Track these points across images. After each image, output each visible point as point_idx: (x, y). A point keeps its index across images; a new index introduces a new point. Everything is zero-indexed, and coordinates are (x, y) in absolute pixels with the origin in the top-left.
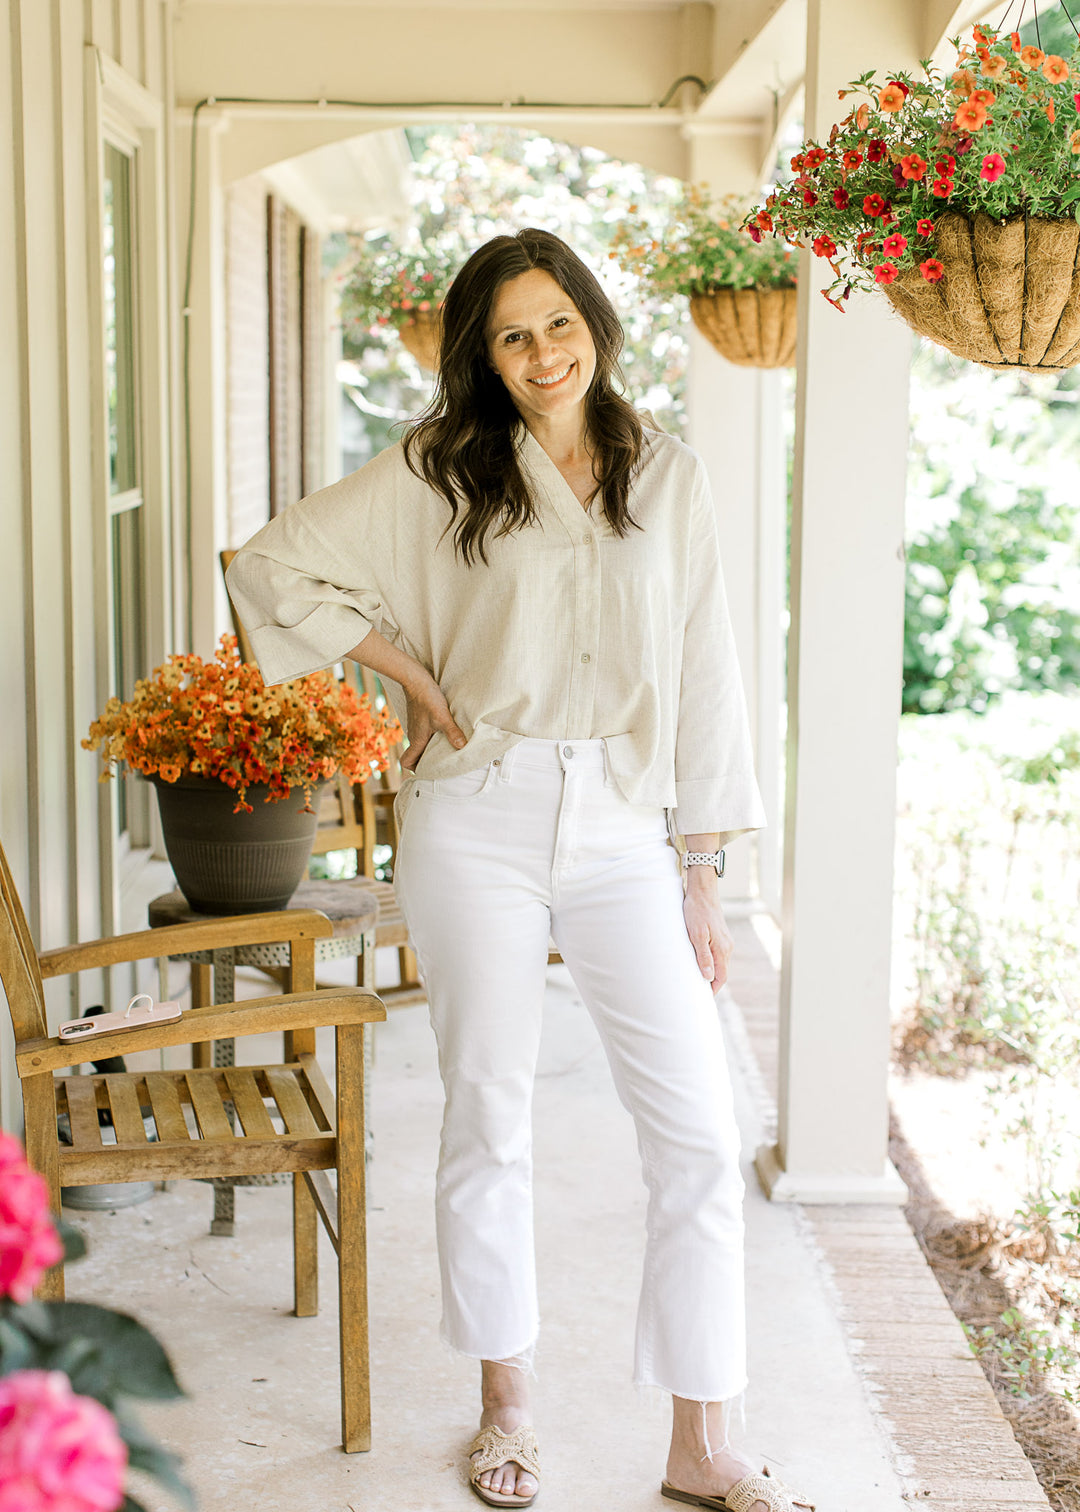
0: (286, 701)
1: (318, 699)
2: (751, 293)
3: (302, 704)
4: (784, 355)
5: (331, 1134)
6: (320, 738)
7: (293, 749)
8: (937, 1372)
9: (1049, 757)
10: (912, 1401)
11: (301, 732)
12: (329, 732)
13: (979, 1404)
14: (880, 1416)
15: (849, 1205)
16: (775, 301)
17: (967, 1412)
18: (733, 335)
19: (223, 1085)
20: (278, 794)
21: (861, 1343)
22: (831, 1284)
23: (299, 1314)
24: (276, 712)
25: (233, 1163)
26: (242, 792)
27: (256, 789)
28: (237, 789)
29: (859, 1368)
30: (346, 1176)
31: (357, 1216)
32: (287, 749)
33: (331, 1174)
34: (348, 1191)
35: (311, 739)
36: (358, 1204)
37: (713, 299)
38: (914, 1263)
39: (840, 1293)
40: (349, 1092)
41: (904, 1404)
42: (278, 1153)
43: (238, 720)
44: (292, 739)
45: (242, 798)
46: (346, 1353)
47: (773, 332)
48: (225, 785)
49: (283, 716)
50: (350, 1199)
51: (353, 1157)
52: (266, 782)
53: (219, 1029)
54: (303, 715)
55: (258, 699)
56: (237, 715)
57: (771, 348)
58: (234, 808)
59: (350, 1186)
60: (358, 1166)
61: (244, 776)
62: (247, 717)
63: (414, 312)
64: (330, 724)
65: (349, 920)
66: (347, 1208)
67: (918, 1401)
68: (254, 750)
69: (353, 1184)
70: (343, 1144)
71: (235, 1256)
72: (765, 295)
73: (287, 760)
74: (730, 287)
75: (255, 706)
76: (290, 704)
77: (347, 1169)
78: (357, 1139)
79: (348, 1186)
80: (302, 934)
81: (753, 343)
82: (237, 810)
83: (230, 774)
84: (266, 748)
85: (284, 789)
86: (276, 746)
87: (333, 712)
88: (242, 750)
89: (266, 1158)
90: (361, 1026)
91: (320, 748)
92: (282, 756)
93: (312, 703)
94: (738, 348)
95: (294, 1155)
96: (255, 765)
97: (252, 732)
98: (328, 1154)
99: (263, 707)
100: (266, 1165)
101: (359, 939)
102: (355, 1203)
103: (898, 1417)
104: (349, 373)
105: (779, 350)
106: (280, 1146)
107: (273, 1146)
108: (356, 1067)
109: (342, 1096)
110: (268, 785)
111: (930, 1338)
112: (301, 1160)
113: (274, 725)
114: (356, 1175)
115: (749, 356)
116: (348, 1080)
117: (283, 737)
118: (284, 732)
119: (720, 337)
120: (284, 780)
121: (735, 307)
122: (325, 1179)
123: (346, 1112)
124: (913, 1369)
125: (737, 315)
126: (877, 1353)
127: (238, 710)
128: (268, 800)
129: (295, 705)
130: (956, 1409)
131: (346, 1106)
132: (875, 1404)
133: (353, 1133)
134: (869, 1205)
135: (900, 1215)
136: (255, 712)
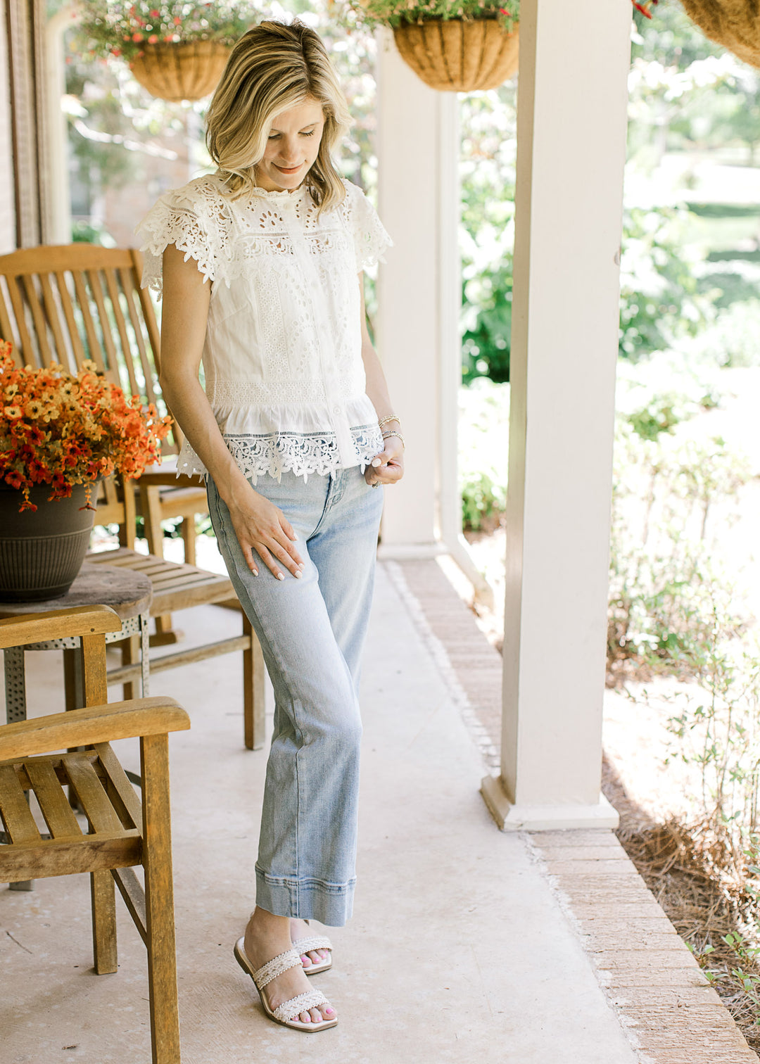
0: (64, 405)
1: (93, 403)
2: (457, 24)
3: (77, 405)
4: (481, 80)
5: (136, 833)
6: (98, 438)
7: (73, 451)
8: (682, 1002)
9: (646, 411)
10: (668, 1035)
11: (79, 434)
12: (105, 432)
13: (724, 1034)
14: (642, 1053)
15: (568, 831)
16: (477, 31)
17: (716, 1044)
18: (439, 62)
19: (23, 775)
20: (59, 493)
21: (608, 975)
22: (570, 913)
23: (100, 973)
24: (55, 416)
25: (42, 866)
26: (26, 492)
27: (41, 489)
28: (22, 490)
29: (612, 1002)
30: (155, 876)
31: (166, 912)
32: (68, 452)
33: (139, 870)
34: (156, 890)
35: (88, 439)
36: (167, 901)
37: (422, 28)
38: (637, 887)
39: (580, 922)
40: (155, 798)
41: (661, 1039)
42: (86, 854)
43: (19, 424)
44: (71, 441)
45: (27, 497)
46: (157, 1037)
47: (474, 60)
48: (10, 486)
49: (62, 419)
50: (159, 898)
51: (161, 859)
52: (49, 483)
53: (27, 746)
54: (79, 417)
55: (37, 404)
56: (18, 419)
57: (471, 74)
58: (21, 507)
59: (158, 886)
60: (166, 867)
61: (28, 476)
62: (26, 420)
63: (143, 45)
64: (107, 426)
65: (128, 604)
66: (156, 905)
67: (672, 1035)
68: (37, 454)
69: (162, 883)
70: (151, 846)
71: (35, 911)
72: (469, 25)
73: (68, 461)
74: (439, 18)
75: (35, 410)
76: (68, 406)
77: (156, 869)
78: (164, 842)
79: (156, 885)
80: (93, 630)
81: (455, 69)
82: (23, 509)
83: (15, 476)
84: (48, 450)
85: (65, 489)
86: (57, 448)
87: (108, 414)
88: (24, 453)
89: (74, 859)
90: (166, 735)
91: (98, 447)
92: (63, 458)
93: (88, 406)
94: (443, 74)
95: (101, 855)
96: (38, 467)
97: (34, 436)
98: (136, 851)
99: (41, 411)
100: (75, 866)
101: (136, 619)
102: (163, 900)
103: (658, 1052)
104: (71, 106)
105: (478, 75)
106: (88, 847)
107: (81, 848)
108: (162, 773)
109: (149, 802)
110: (51, 485)
111: (667, 965)
112: (109, 859)
113: (53, 427)
114: (163, 874)
115: (451, 81)
116: (155, 786)
117: (63, 439)
118: (63, 435)
119: (426, 63)
120: (66, 480)
121: (441, 35)
122: (132, 877)
123: (153, 816)
124: (660, 1000)
125: (443, 44)
126: (625, 984)
127: (19, 414)
128: (51, 499)
129: (72, 409)
130: (707, 1042)
131: (153, 812)
132: (635, 1042)
133: (160, 836)
134: (587, 830)
135: (613, 837)
136: (35, 417)
